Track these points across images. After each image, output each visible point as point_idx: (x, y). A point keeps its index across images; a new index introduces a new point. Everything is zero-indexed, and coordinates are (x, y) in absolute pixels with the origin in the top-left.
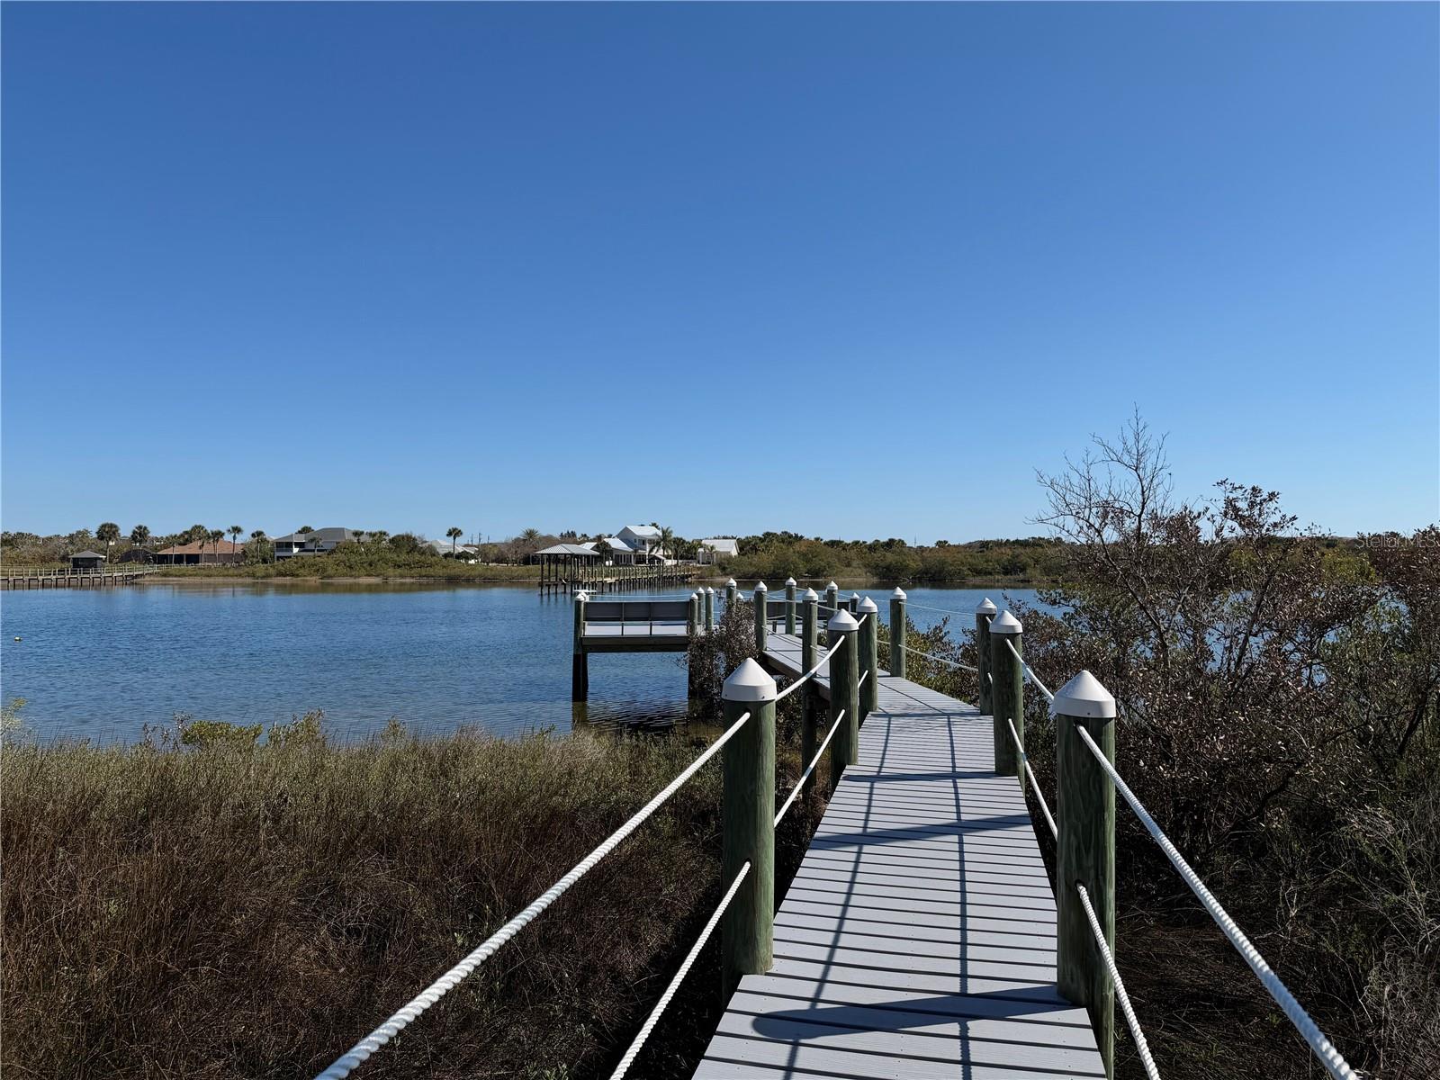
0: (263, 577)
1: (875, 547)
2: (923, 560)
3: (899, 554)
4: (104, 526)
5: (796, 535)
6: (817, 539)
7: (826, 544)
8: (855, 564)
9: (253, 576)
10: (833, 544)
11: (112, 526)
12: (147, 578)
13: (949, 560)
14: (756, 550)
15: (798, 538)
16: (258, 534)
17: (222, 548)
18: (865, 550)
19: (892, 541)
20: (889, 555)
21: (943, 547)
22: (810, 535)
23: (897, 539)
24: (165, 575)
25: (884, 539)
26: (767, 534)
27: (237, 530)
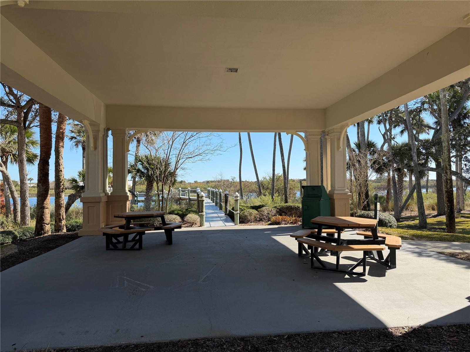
19: (182, 181)
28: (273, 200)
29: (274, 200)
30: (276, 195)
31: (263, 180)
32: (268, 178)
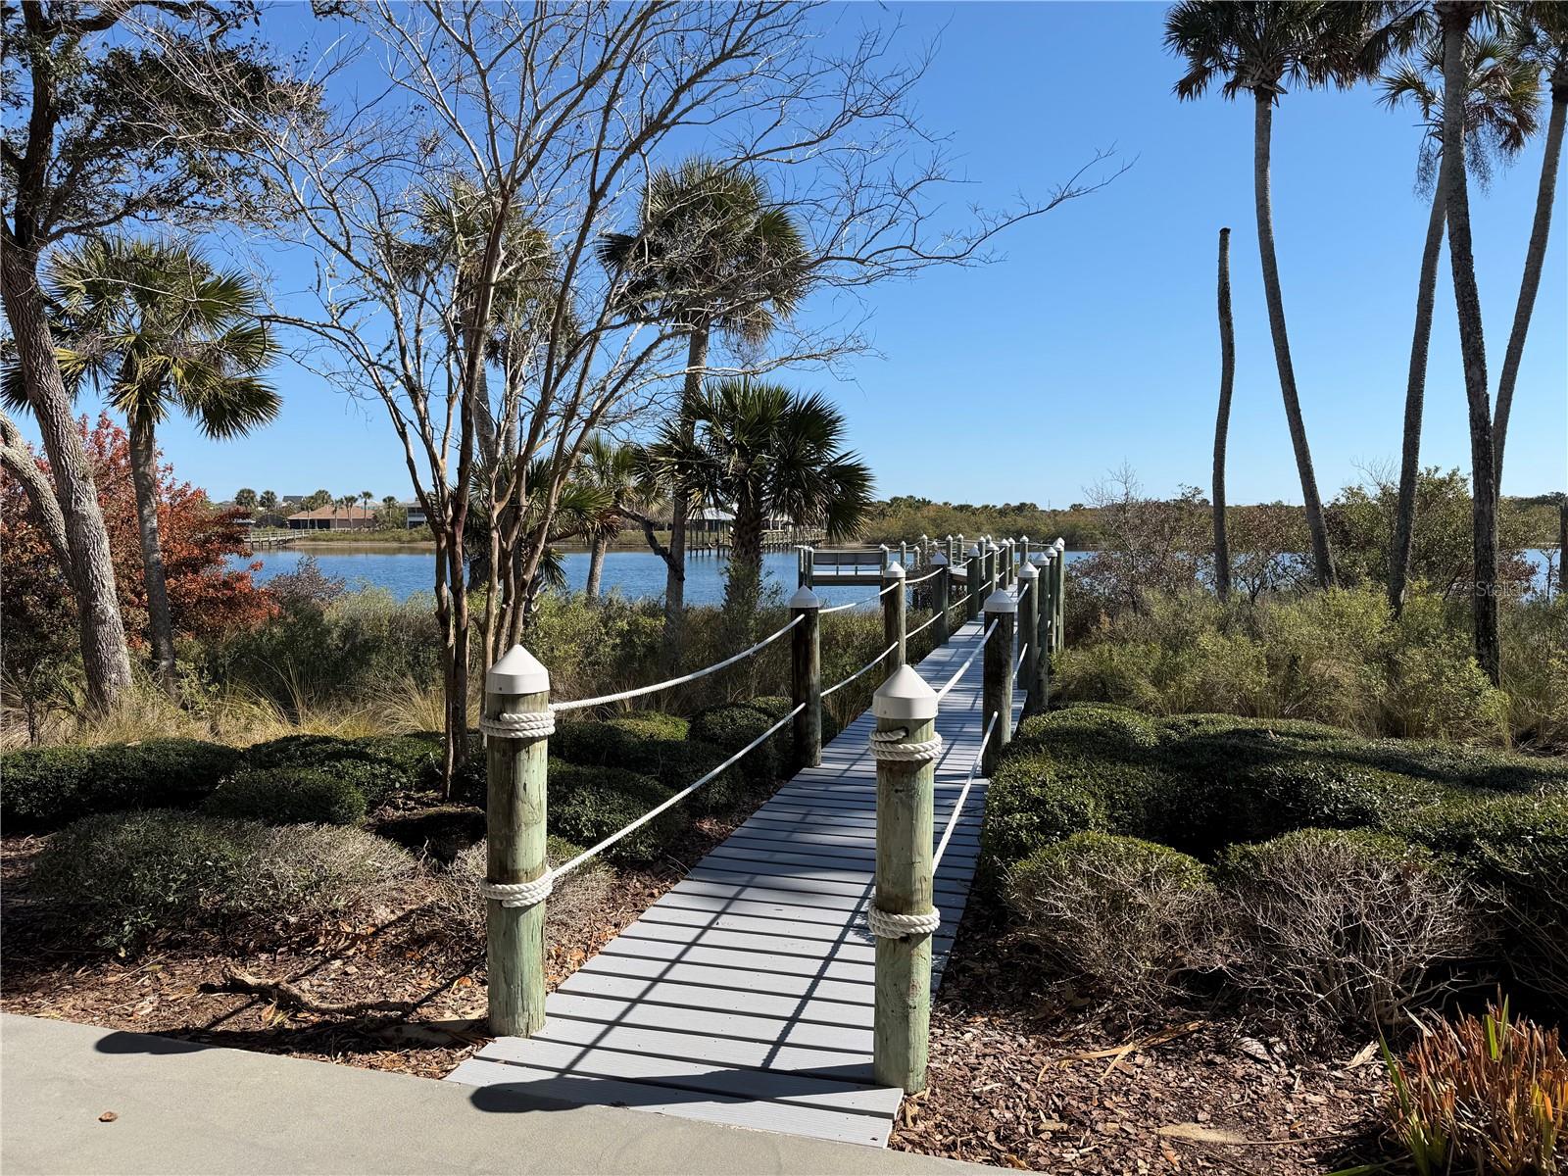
0: (409, 542)
1: (1004, 512)
2: (1056, 523)
3: (1031, 519)
4: (242, 491)
5: (924, 500)
6: (945, 504)
7: (955, 508)
8: (984, 529)
9: (399, 540)
10: (962, 508)
11: (249, 492)
12: (297, 543)
13: (1081, 524)
14: (884, 516)
15: (926, 503)
16: (389, 500)
17: (357, 512)
18: (995, 514)
19: (1023, 505)
20: (1019, 519)
21: (1077, 510)
22: (938, 500)
23: (1028, 502)
24: (314, 540)
25: (1015, 503)
26: (895, 499)
27: (368, 495)
28: (1398, 613)
29: (1405, 610)
30: (1415, 584)
31: (1343, 500)
32: (1372, 492)
